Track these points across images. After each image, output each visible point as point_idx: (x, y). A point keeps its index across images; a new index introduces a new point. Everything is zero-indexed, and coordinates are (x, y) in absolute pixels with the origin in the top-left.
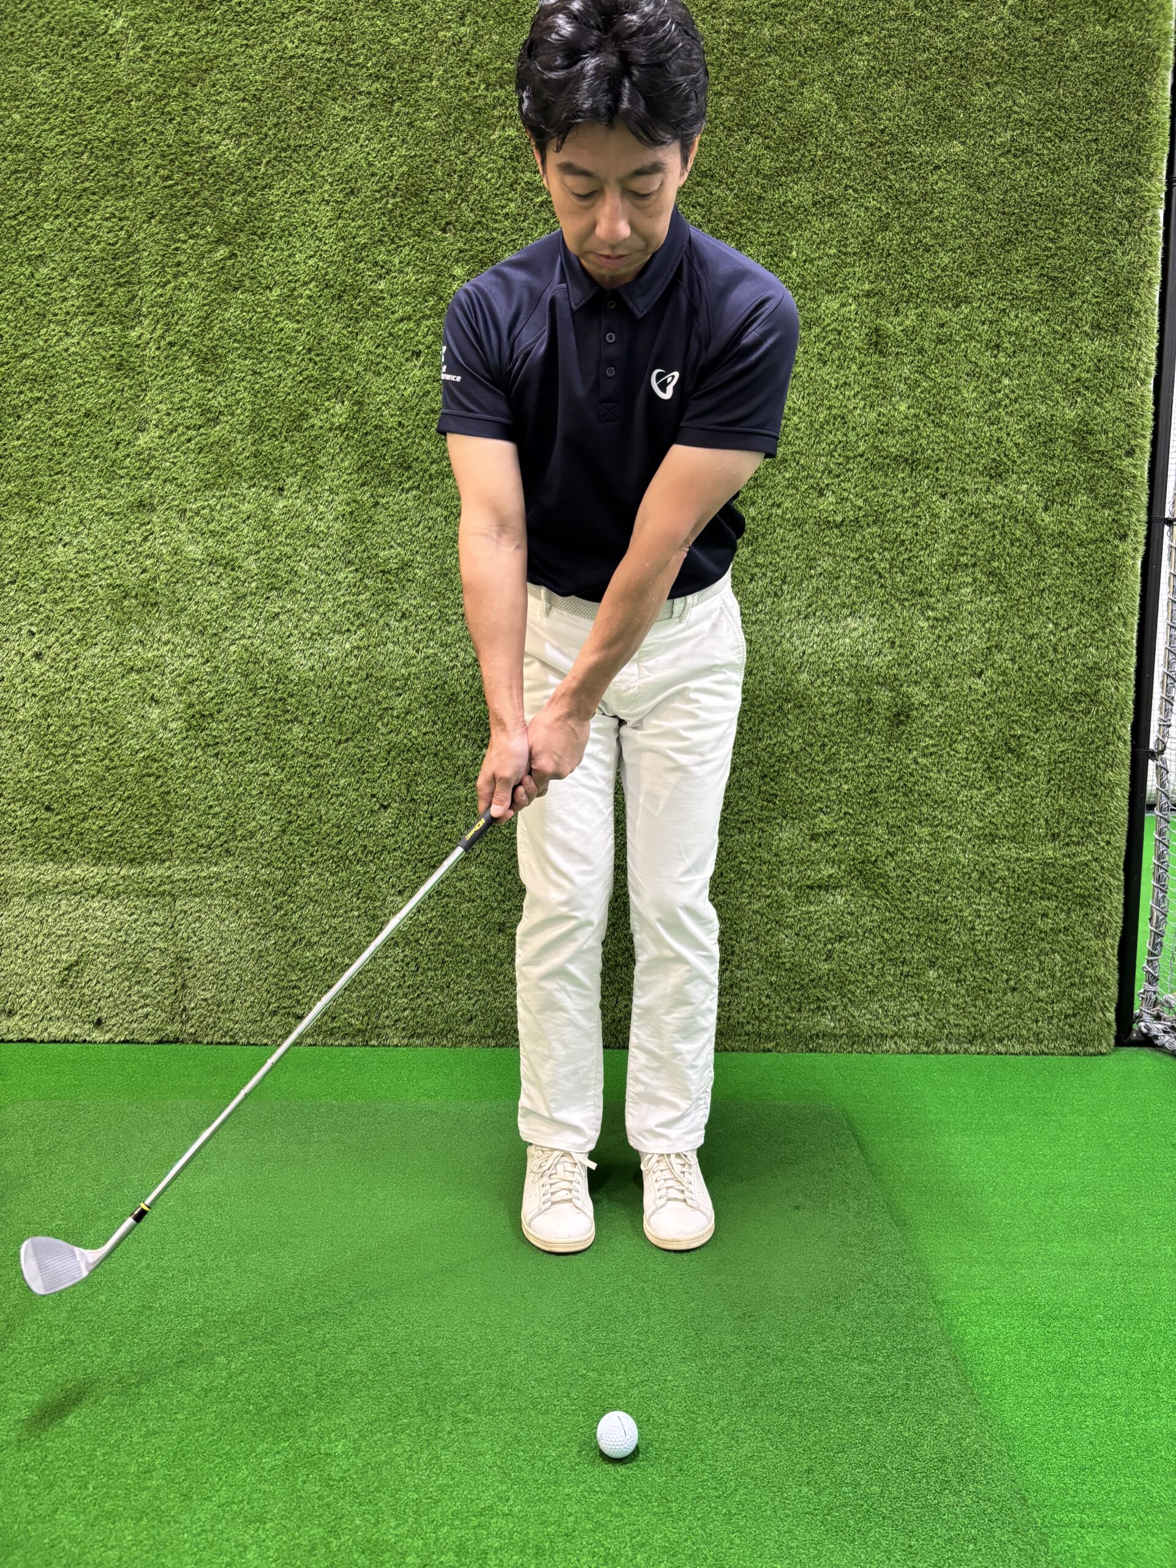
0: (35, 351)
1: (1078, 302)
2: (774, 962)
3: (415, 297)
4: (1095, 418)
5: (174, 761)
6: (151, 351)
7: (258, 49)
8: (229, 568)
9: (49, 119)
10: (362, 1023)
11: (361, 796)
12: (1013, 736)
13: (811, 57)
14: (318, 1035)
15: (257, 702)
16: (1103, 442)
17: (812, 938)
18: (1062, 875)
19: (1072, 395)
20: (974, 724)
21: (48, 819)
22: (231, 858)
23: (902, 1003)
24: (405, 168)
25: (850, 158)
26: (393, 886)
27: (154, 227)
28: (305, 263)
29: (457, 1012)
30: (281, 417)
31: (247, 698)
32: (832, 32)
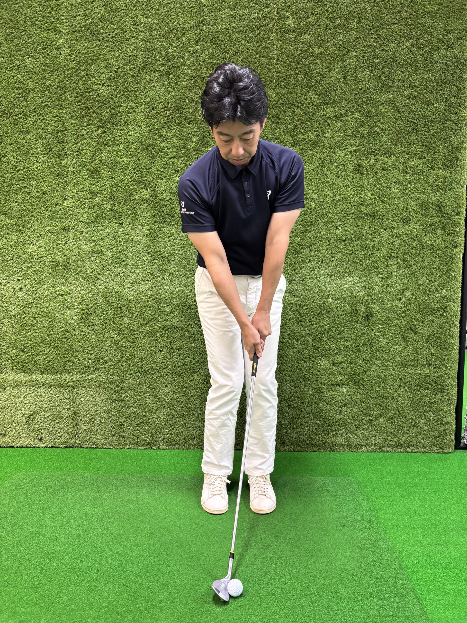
0: (24, 168)
1: (437, 156)
2: (318, 415)
3: (177, 149)
4: (444, 200)
5: (74, 332)
6: (71, 169)
7: (116, 52)
8: (100, 255)
9: (32, 77)
10: (150, 440)
11: (152, 347)
12: (413, 325)
13: (334, 60)
14: (132, 444)
15: (110, 308)
16: (447, 210)
17: (333, 405)
18: (433, 381)
19: (435, 191)
20: (397, 319)
21: (23, 355)
22: (97, 372)
23: (369, 432)
24: (174, 100)
25: (348, 99)
26: (164, 383)
27: (73, 120)
28: (133, 135)
29: (189, 435)
30: (122, 195)
31: (106, 307)
32: (342, 51)
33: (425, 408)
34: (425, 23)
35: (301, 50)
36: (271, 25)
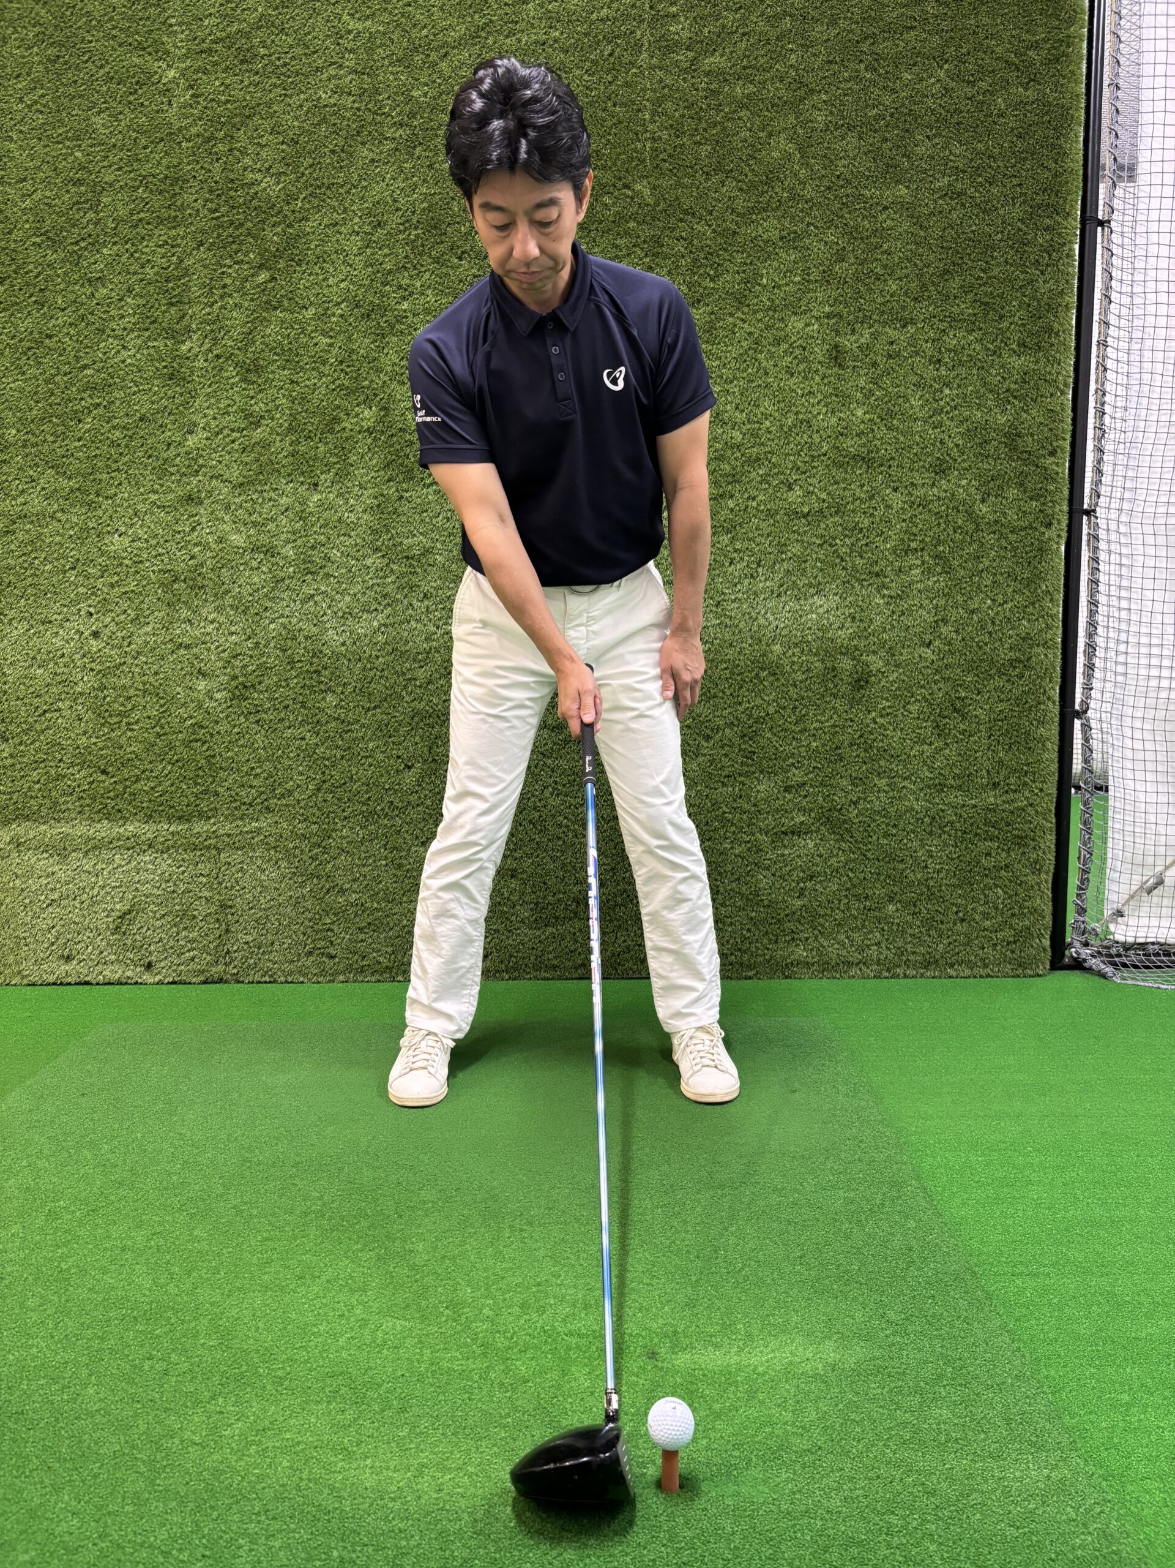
0: (95, 362)
1: (1006, 324)
2: (753, 900)
4: (1023, 423)
5: (218, 728)
6: (200, 363)
7: (295, 98)
8: (269, 555)
9: (107, 157)
11: (388, 757)
12: (958, 698)
13: (777, 112)
14: (350, 972)
15: (294, 673)
16: (1029, 443)
17: (787, 877)
18: (1002, 819)
19: (1003, 403)
20: (923, 687)
21: (104, 782)
22: (270, 815)
23: (865, 934)
24: (425, 205)
25: (811, 200)
26: (417, 838)
27: (202, 254)
28: (338, 286)
30: (316, 421)
31: (285, 670)
32: (795, 91)
33: (987, 880)
34: (977, 27)
35: (704, 90)
36: (639, 33)
